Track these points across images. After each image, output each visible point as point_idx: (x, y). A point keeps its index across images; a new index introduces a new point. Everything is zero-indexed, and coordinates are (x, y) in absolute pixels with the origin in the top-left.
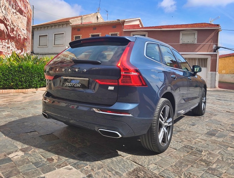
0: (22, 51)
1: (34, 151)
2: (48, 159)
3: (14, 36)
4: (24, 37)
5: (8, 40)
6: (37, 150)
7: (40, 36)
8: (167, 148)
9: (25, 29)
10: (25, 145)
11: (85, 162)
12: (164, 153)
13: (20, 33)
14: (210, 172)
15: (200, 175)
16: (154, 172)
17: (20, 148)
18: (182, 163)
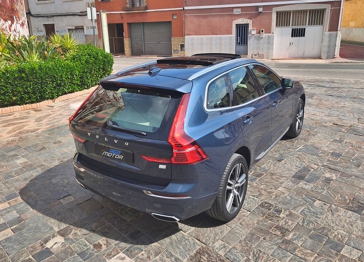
0: (12, 23)
1: (75, 234)
2: (95, 246)
11: (139, 246)
14: (283, 247)
15: (271, 252)
16: (219, 253)
17: (57, 229)
18: (253, 235)
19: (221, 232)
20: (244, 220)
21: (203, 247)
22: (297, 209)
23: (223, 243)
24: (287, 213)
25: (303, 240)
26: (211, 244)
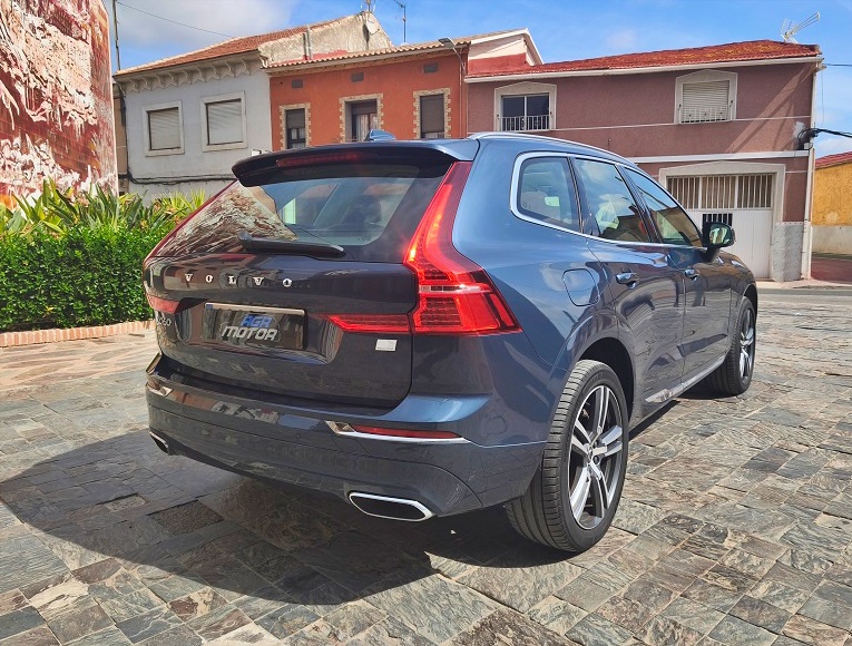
0: (83, 177)
1: (125, 577)
2: (176, 606)
3: (44, 119)
4: (86, 123)
5: (24, 139)
6: (137, 572)
7: (149, 113)
8: (606, 531)
9: (87, 90)
10: (92, 553)
11: (309, 608)
12: (594, 550)
13: (68, 107)
14: (745, 615)
15: (708, 628)
16: (550, 627)
17: (73, 565)
18: (651, 585)
19: (554, 578)
20: (620, 552)
21: (500, 613)
22: (771, 531)
23: (562, 603)
24: (743, 538)
25: (800, 601)
26: (526, 605)
